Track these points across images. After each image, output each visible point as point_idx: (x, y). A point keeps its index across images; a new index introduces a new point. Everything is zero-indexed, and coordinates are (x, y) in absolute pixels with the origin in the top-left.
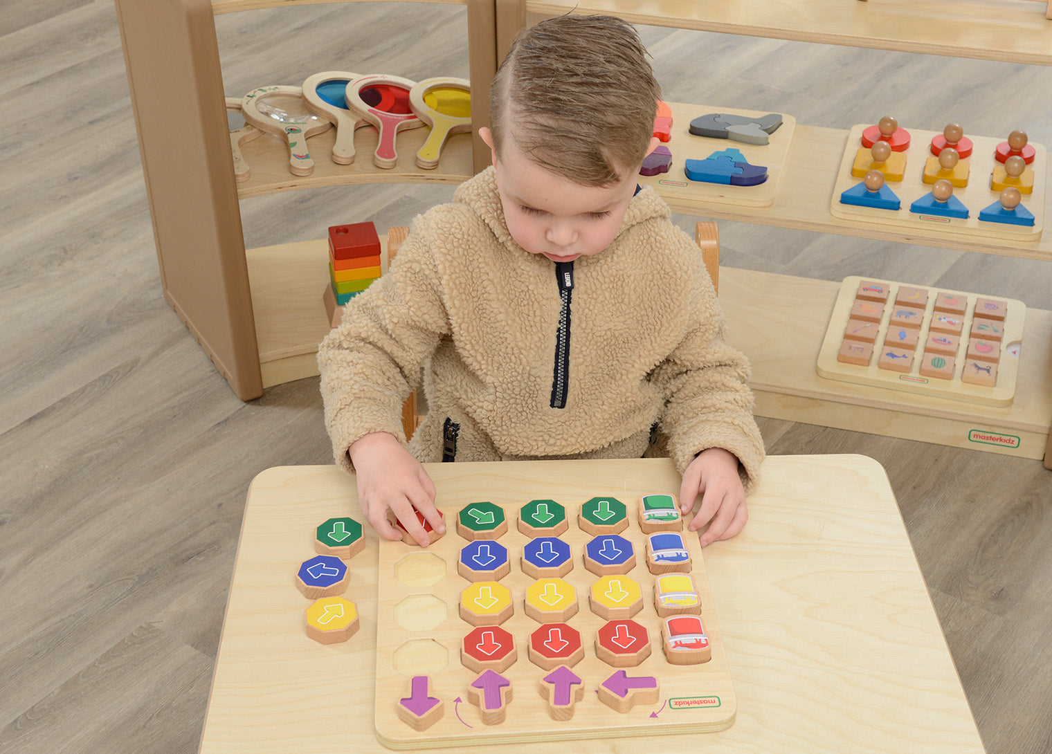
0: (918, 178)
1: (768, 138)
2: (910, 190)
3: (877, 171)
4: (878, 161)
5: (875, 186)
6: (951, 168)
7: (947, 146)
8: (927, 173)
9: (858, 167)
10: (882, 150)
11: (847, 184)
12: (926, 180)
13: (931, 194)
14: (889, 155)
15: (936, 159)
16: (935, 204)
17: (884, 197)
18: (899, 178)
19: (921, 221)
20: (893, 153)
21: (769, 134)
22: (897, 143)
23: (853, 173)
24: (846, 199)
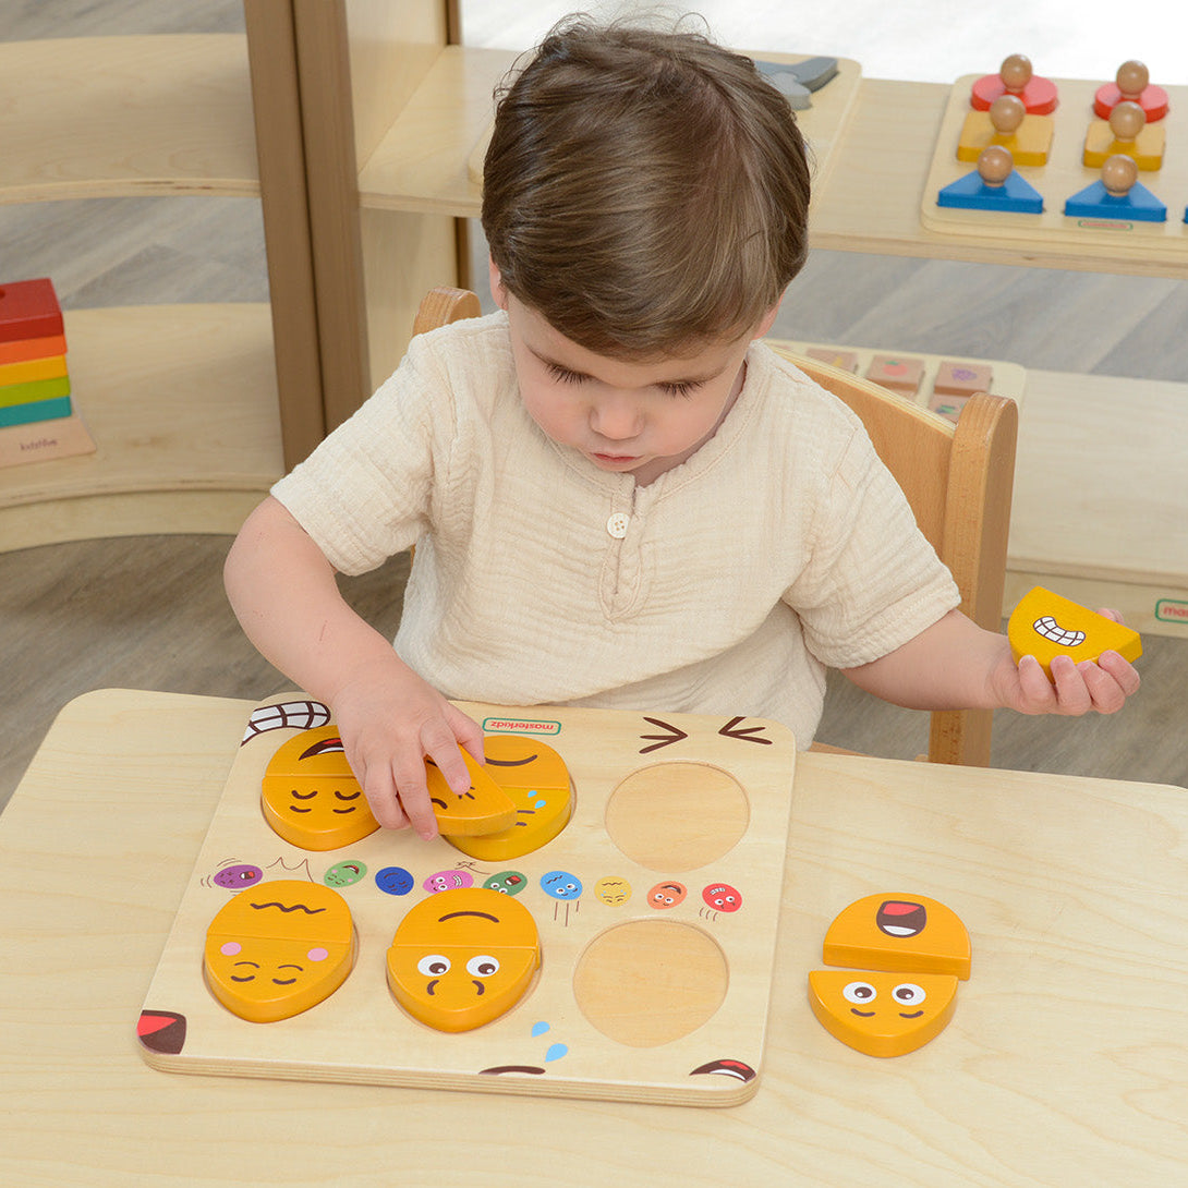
0: (1076, 157)
1: (807, 97)
2: (1059, 180)
3: (1001, 148)
4: (1004, 132)
5: (996, 175)
6: (1133, 137)
7: (1122, 100)
8: (1090, 148)
9: (968, 144)
10: (1008, 112)
11: (949, 173)
12: (1089, 160)
13: (1102, 184)
14: (1020, 121)
15: (1104, 124)
16: (1107, 199)
17: (1014, 193)
18: (1041, 160)
19: (1080, 229)
20: (1030, 119)
21: (813, 91)
22: (1035, 101)
23: (960, 154)
24: (947, 200)
